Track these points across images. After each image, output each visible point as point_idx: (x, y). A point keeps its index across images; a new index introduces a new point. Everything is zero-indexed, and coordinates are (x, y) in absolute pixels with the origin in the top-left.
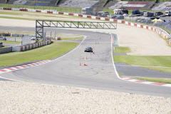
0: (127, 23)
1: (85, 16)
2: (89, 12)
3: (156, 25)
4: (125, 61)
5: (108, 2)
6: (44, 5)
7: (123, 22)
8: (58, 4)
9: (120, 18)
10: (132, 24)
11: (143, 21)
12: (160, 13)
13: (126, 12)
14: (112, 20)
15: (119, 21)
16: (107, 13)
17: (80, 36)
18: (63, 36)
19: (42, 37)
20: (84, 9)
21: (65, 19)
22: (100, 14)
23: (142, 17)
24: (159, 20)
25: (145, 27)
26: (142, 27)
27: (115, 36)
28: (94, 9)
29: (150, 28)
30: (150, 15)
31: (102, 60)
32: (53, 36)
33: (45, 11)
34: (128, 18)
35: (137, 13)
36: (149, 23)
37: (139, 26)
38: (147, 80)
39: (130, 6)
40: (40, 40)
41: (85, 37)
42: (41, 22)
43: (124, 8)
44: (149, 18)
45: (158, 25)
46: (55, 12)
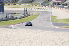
0: (55, 8)
1: (41, 6)
2: (42, 5)
3: (65, 8)
4: (55, 21)
5: (49, 1)
6: (27, 3)
7: (54, 8)
8: (31, 2)
9: (53, 6)
10: (57, 8)
11: (61, 7)
12: (67, 4)
13: (55, 4)
14: (50, 7)
15: (53, 7)
16: (48, 5)
17: (40, 13)
18: (33, 13)
19: (26, 14)
20: (41, 3)
21: (34, 7)
22: (46, 5)
23: (60, 6)
24: (67, 6)
25: (62, 9)
26: (61, 9)
27: (51, 13)
28: (44, 3)
29: (63, 9)
30: (63, 5)
31: (47, 21)
32: (30, 13)
33: (27, 5)
34: (56, 6)
35: (59, 4)
36: (63, 7)
37: (59, 8)
38: (63, 27)
39: (56, 2)
40: (26, 15)
41: (41, 13)
42: (26, 9)
43: (54, 3)
44: (63, 6)
45: (66, 8)
46: (31, 5)
